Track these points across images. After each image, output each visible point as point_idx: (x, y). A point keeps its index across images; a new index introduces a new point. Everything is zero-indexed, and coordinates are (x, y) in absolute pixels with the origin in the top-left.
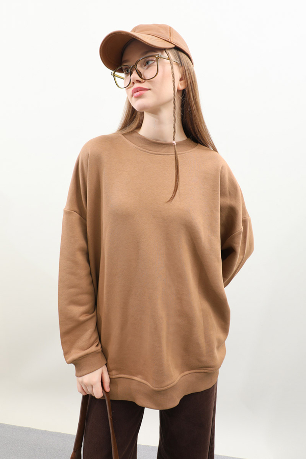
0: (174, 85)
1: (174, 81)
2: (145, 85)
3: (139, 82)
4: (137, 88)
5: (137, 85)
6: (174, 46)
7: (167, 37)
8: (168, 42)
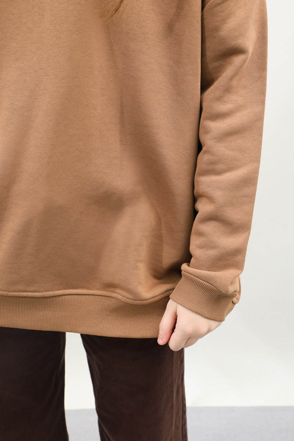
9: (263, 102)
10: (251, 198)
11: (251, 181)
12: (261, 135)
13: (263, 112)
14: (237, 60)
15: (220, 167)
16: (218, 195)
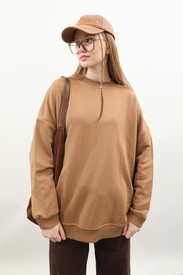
0: (102, 54)
1: (102, 52)
2: (87, 54)
3: (84, 52)
4: (83, 56)
5: (82, 54)
6: (104, 31)
7: (100, 25)
8: (100, 29)
9: (153, 159)
10: (151, 187)
11: (151, 182)
12: (153, 168)
13: (153, 162)
14: (148, 148)
15: (143, 178)
16: (143, 186)
